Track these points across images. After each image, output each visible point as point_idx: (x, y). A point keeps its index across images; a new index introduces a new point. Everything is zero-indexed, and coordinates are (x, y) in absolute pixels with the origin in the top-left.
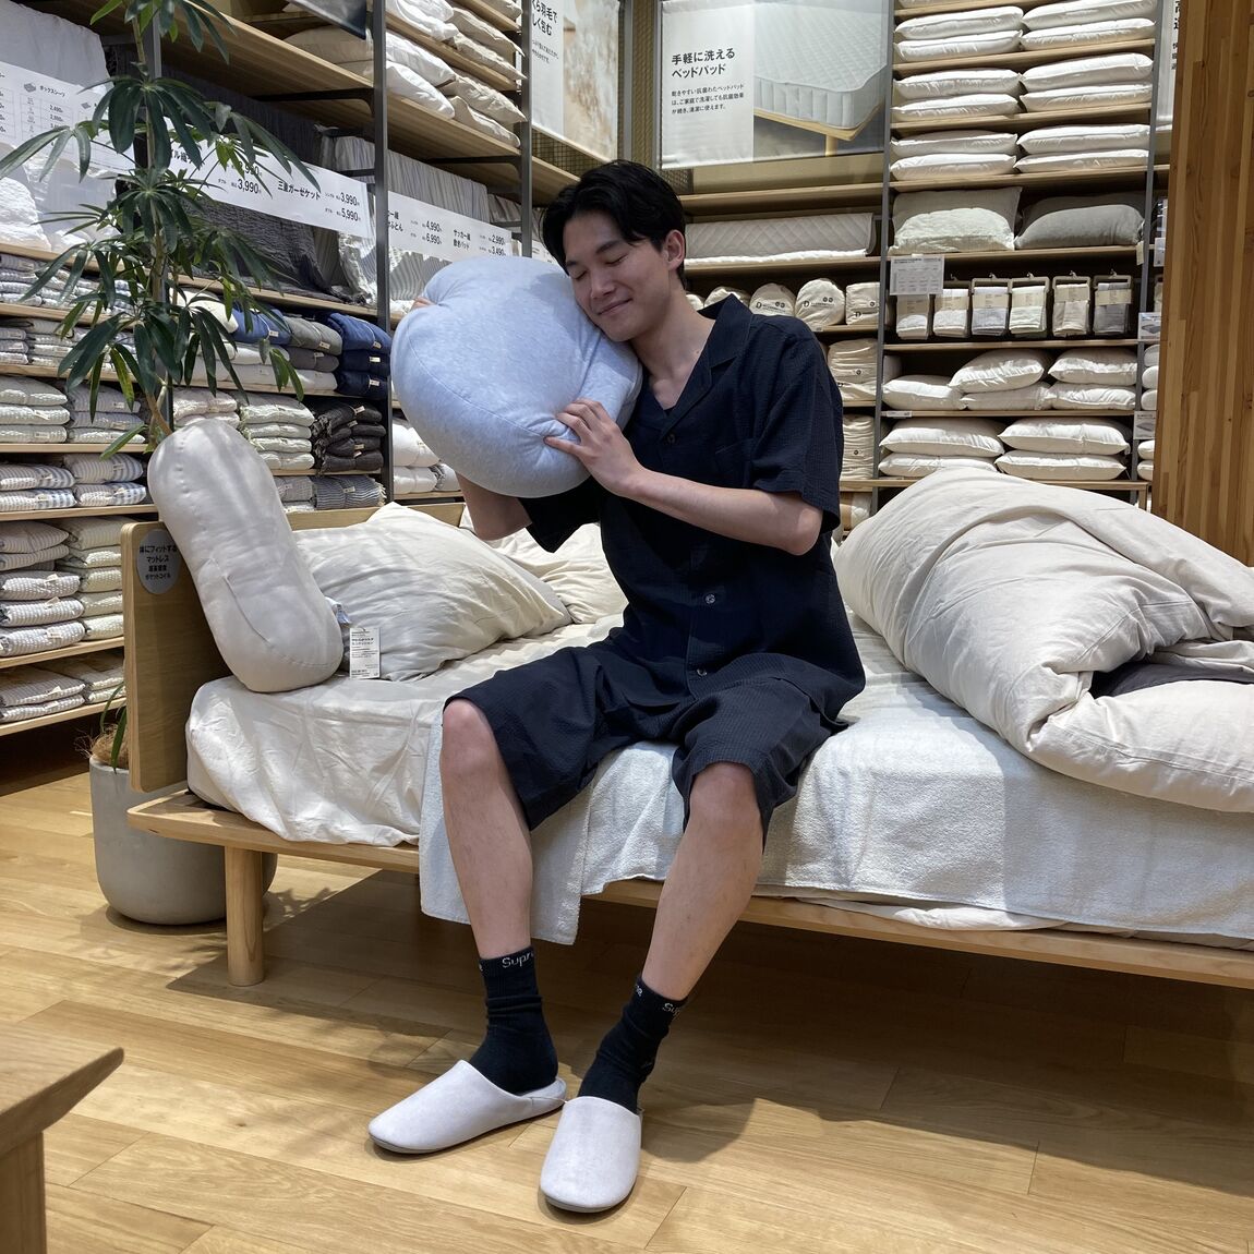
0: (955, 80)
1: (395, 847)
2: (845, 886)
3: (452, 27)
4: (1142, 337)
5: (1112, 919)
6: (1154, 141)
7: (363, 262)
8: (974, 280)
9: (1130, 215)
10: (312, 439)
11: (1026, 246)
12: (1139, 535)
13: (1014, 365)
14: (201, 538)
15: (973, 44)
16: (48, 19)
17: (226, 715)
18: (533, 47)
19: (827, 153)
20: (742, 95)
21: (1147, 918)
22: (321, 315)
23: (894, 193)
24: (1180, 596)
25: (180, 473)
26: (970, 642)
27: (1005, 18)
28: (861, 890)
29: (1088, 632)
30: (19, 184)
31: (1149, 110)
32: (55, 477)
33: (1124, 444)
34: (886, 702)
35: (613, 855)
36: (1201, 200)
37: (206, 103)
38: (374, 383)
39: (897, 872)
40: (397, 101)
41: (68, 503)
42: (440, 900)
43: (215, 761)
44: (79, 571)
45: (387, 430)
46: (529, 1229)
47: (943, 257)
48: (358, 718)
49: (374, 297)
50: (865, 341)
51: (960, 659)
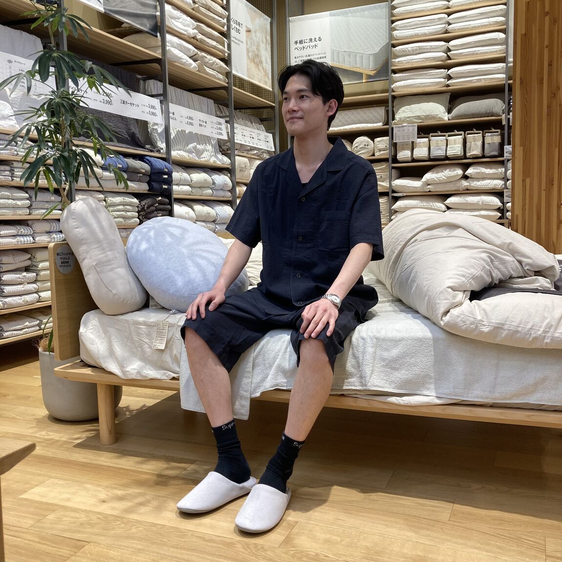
0: (419, 47)
1: (170, 380)
2: (365, 388)
3: (196, 31)
4: (506, 157)
5: (482, 398)
6: (507, 70)
7: (159, 134)
8: (431, 134)
9: (498, 103)
10: (138, 212)
11: (453, 118)
12: (492, 233)
13: (450, 171)
14: (83, 248)
15: (426, 31)
16: (18, 32)
17: (96, 326)
18: (232, 39)
19: (364, 81)
20: (325, 57)
21: (497, 397)
22: (141, 158)
23: (394, 97)
24: (510, 258)
25: (74, 220)
26: (417, 281)
27: (440, 19)
28: (371, 389)
29: (467, 273)
30: (6, 103)
31: (505, 57)
32: (24, 230)
33: (500, 204)
34: (384, 310)
35: (264, 379)
36: (527, 94)
37: (81, 61)
38: (165, 187)
39: (387, 381)
40: (171, 63)
41: (30, 241)
42: (189, 403)
43: (91, 346)
44: (35, 271)
45: (172, 207)
46: (228, 541)
47: (416, 125)
48: (153, 324)
49: (164, 149)
50: (383, 163)
51: (414, 288)
